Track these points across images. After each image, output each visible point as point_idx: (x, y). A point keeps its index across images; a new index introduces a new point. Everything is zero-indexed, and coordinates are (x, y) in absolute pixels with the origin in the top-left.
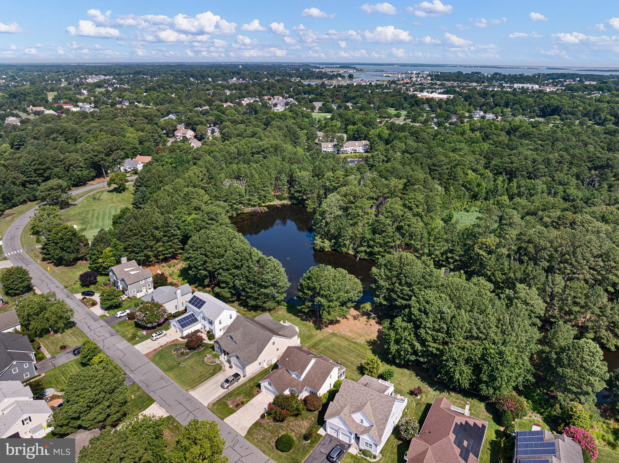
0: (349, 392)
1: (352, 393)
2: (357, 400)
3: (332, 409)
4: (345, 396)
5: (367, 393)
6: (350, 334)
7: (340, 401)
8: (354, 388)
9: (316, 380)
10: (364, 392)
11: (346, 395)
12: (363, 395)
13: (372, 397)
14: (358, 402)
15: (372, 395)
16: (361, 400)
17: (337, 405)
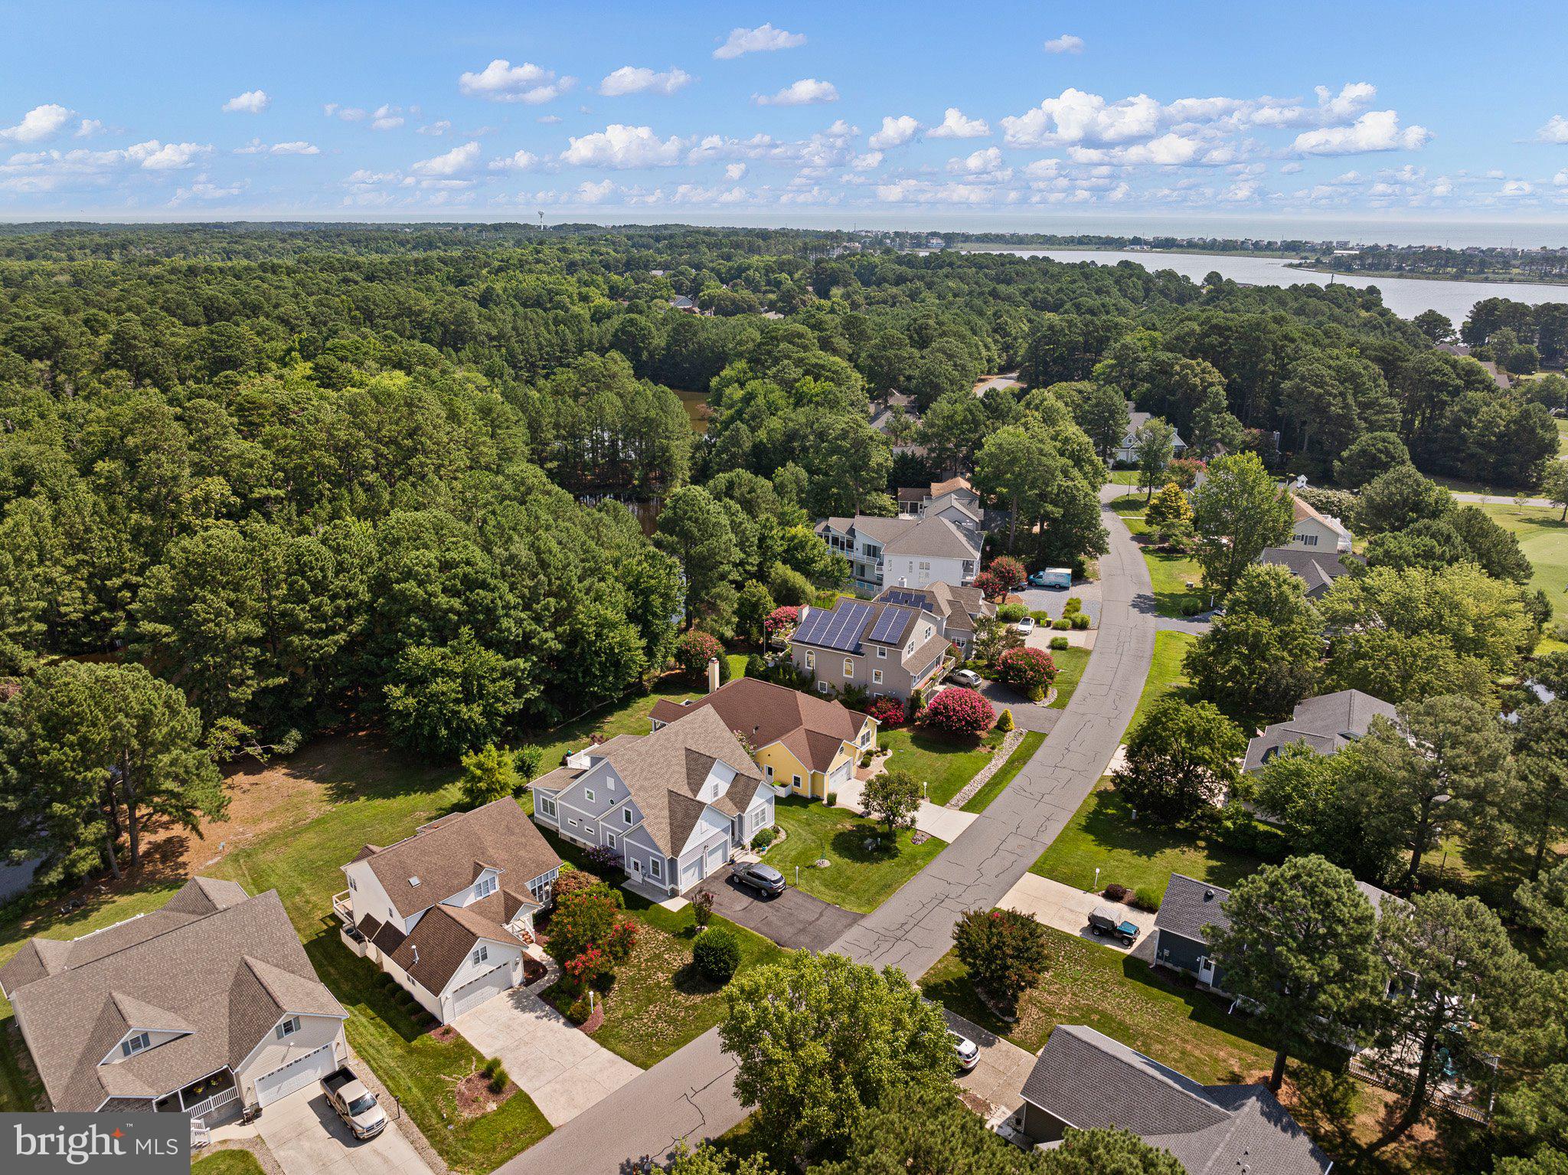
0: (642, 770)
1: (651, 766)
2: (669, 766)
3: (659, 830)
4: (646, 783)
5: (668, 739)
6: (265, 827)
7: (652, 801)
8: (640, 754)
9: (522, 853)
10: (661, 742)
11: (645, 779)
12: (667, 748)
13: (681, 737)
14: (677, 768)
15: (677, 734)
16: (674, 761)
17: (656, 811)
